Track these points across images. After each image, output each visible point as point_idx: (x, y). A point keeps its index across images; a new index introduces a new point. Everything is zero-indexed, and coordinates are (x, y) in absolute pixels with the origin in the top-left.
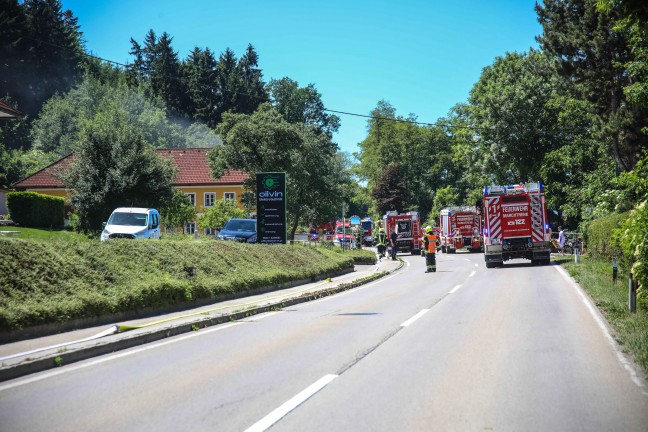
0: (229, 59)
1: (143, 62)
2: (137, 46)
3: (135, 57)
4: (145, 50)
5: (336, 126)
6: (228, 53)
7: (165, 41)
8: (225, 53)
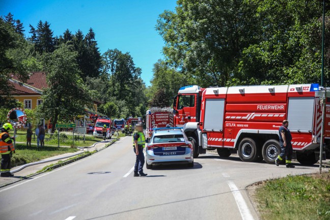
0: (79, 35)
1: (36, 37)
2: (33, 29)
3: (32, 34)
4: (37, 31)
5: (140, 73)
6: (79, 32)
7: (47, 26)
8: (78, 32)
